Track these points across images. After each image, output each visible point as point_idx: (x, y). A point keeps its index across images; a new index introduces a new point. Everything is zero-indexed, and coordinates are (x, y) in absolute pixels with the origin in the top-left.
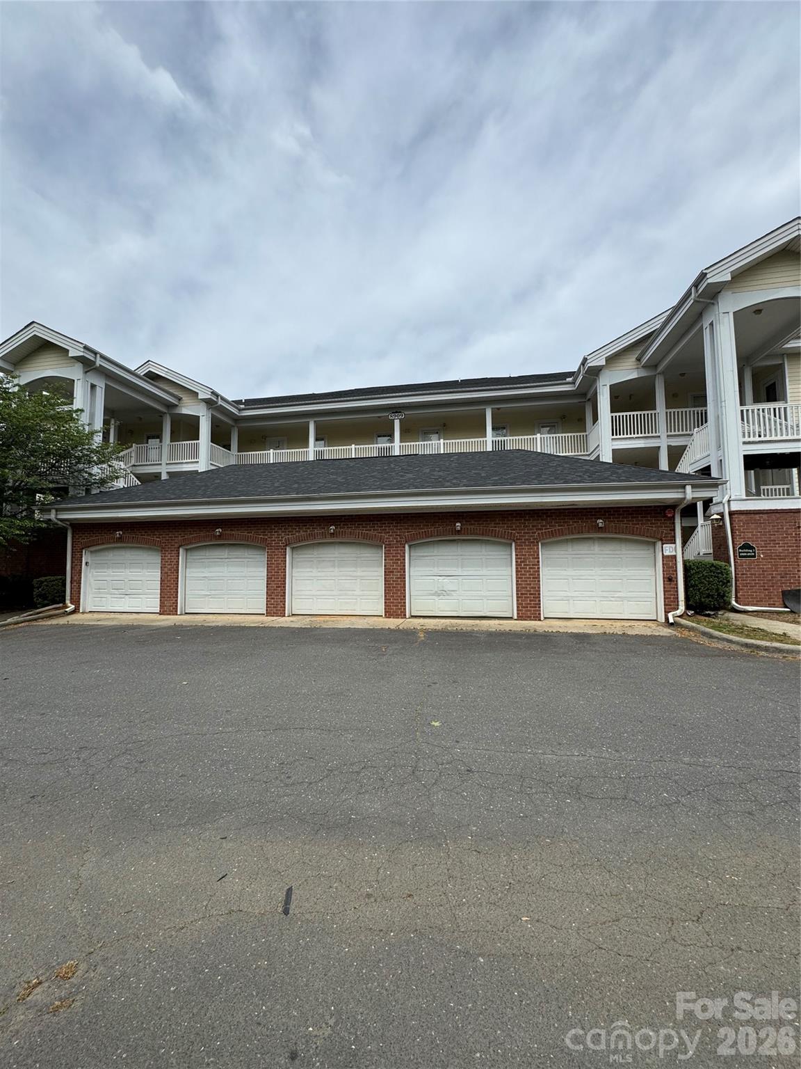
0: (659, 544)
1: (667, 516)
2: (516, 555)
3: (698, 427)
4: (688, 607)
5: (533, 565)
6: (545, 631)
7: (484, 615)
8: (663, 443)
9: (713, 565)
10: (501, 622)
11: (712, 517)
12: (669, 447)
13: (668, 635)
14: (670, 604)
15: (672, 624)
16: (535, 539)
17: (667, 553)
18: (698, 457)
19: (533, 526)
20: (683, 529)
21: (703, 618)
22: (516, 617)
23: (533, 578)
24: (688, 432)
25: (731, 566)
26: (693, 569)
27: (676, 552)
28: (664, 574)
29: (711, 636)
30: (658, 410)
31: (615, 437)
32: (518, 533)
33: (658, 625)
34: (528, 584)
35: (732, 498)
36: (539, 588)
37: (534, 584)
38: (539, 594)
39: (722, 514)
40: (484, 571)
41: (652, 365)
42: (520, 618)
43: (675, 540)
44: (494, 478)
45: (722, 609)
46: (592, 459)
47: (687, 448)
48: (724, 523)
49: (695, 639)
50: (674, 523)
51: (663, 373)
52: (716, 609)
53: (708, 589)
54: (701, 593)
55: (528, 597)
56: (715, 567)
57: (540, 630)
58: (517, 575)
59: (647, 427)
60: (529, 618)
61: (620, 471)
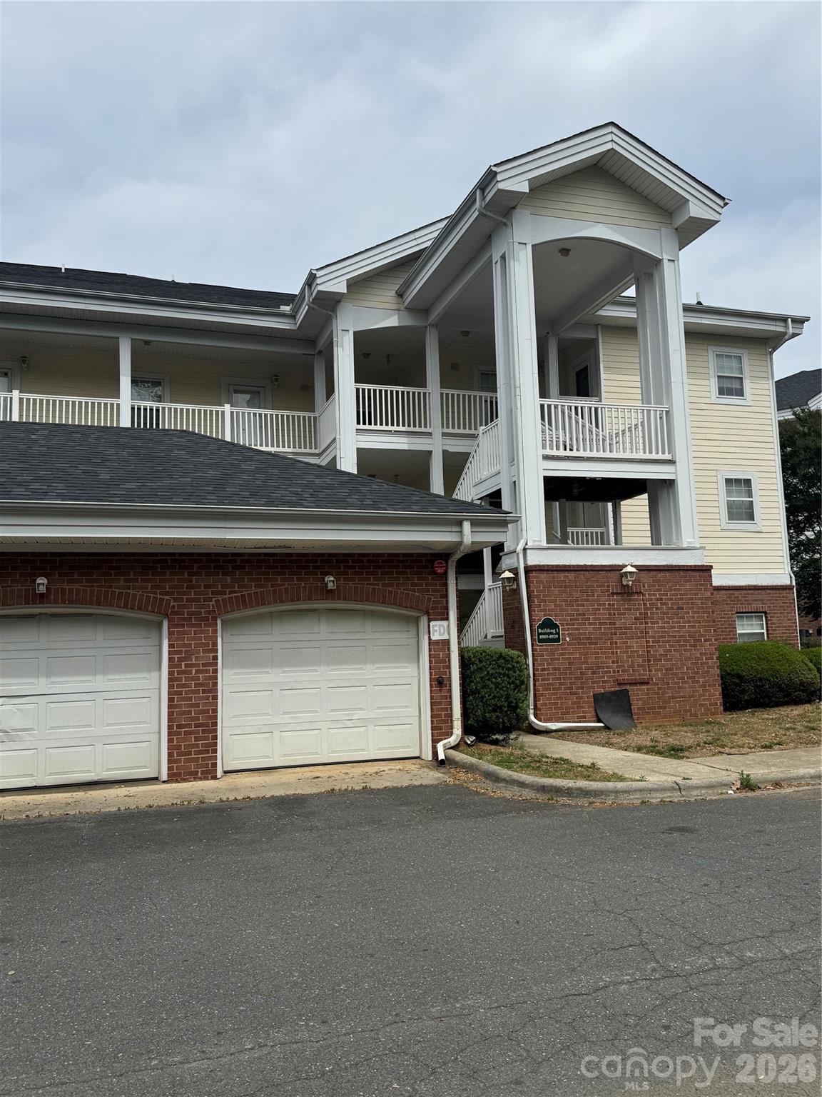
0: (424, 620)
1: (435, 573)
2: (170, 646)
3: (486, 424)
4: (467, 730)
5: (204, 665)
6: (221, 801)
7: (96, 778)
8: (436, 446)
9: (501, 656)
10: (133, 790)
11: (502, 576)
12: (445, 453)
13: (435, 783)
14: (440, 728)
15: (442, 762)
16: (209, 612)
17: (435, 637)
18: (485, 474)
19: (205, 586)
20: (460, 594)
21: (488, 747)
22: (164, 777)
23: (204, 692)
24: (472, 432)
25: (526, 656)
26: (473, 664)
27: (449, 634)
28: (431, 673)
29: (495, 778)
30: (429, 389)
31: (361, 426)
32: (175, 599)
33: (422, 767)
34: (192, 705)
35: (530, 544)
36: (215, 711)
37: (205, 704)
38: (215, 724)
39: (515, 571)
40: (99, 682)
41: (419, 309)
42: (174, 777)
43: (448, 615)
44: (129, 485)
45: (515, 730)
46: (324, 464)
47: (470, 458)
48: (518, 585)
49: (473, 787)
50: (446, 585)
51: (436, 325)
52: (507, 730)
53: (494, 697)
54: (485, 704)
55: (191, 733)
56: (504, 659)
57: (212, 799)
58: (170, 687)
59: (412, 416)
60: (193, 776)
61: (364, 489)
